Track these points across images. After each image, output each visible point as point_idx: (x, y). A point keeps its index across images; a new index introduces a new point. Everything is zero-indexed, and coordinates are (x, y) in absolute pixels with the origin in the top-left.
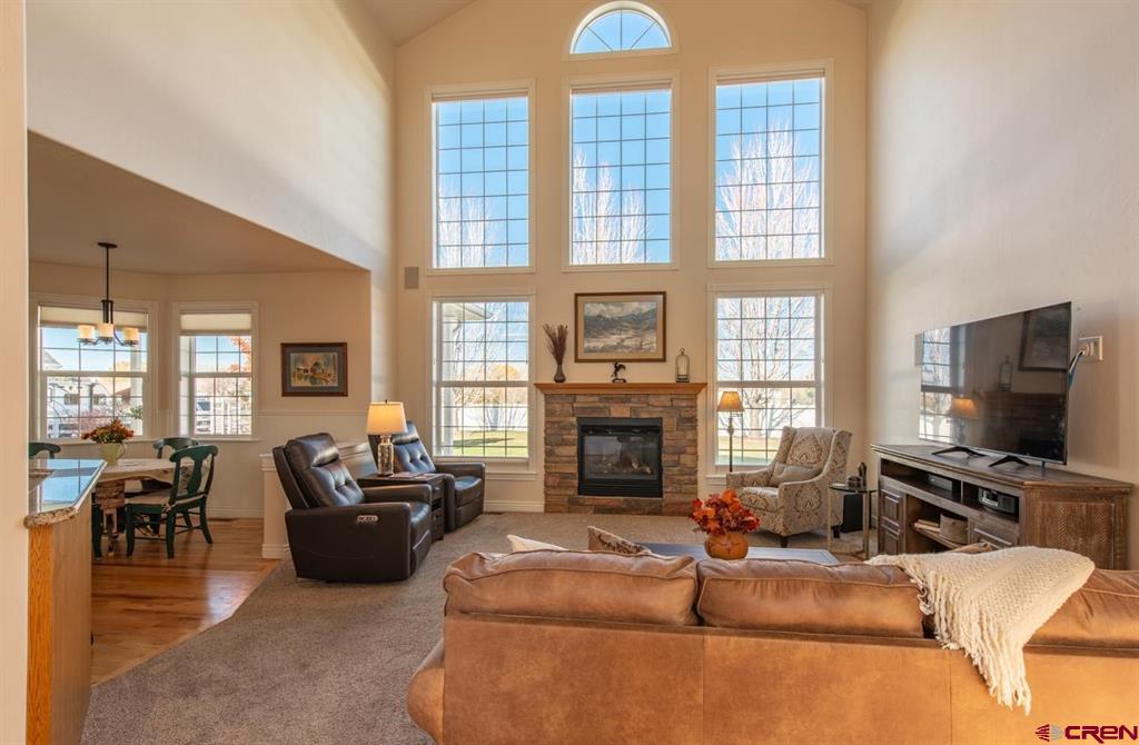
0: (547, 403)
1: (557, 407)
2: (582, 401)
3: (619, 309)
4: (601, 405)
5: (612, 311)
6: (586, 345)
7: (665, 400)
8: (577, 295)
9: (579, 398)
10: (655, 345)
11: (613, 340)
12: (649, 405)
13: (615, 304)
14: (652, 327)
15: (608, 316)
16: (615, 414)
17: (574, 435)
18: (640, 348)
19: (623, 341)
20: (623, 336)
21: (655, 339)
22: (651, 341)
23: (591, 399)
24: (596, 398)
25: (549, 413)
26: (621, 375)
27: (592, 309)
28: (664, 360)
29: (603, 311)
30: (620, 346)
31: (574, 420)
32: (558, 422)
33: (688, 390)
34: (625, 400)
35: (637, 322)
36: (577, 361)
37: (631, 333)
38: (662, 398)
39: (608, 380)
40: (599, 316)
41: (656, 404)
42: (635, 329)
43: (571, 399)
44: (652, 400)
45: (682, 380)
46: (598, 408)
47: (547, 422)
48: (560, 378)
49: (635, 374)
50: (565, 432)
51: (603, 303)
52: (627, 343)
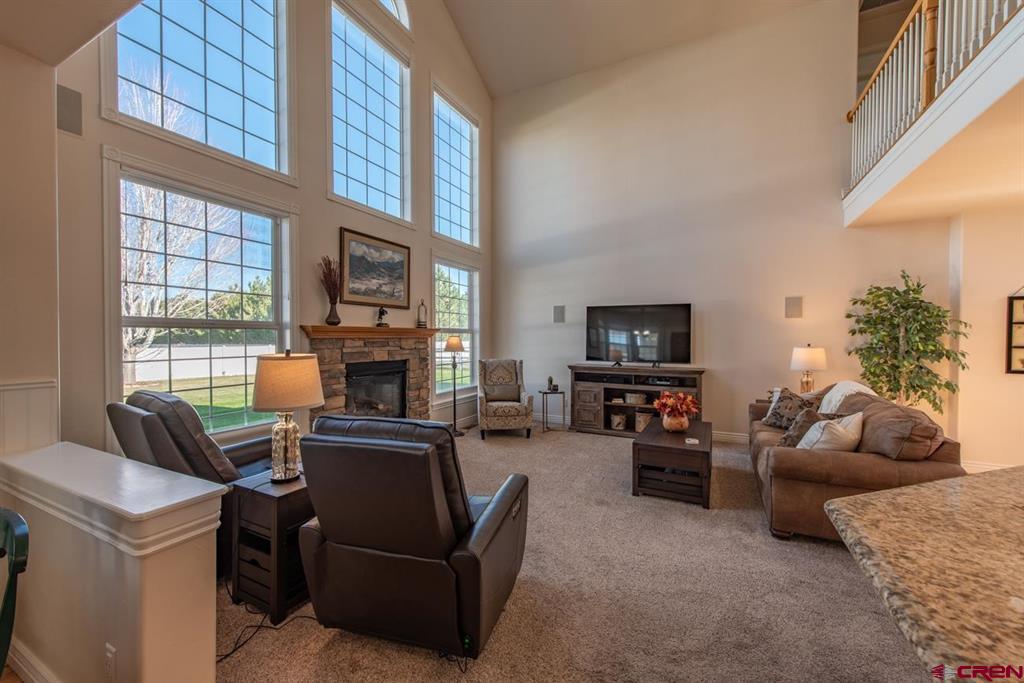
1: (328, 353)
2: (352, 346)
3: (377, 255)
4: (366, 349)
5: (373, 254)
6: (351, 286)
7: (411, 343)
8: (342, 230)
9: (348, 343)
10: (402, 294)
11: (374, 284)
12: (401, 349)
13: (378, 249)
14: (400, 277)
15: (369, 259)
16: (378, 359)
17: (343, 384)
18: (392, 295)
19: (381, 286)
20: (381, 282)
21: (402, 288)
22: (400, 289)
23: (358, 343)
24: (361, 343)
27: (357, 248)
28: (408, 307)
29: (365, 253)
30: (379, 291)
31: (342, 366)
32: (329, 371)
34: (385, 344)
35: (391, 270)
37: (387, 280)
38: (409, 341)
40: (363, 258)
41: (406, 347)
42: (390, 276)
43: (340, 345)
44: (404, 344)
45: (421, 326)
46: (364, 352)
48: (333, 320)
51: (368, 246)
52: (384, 288)
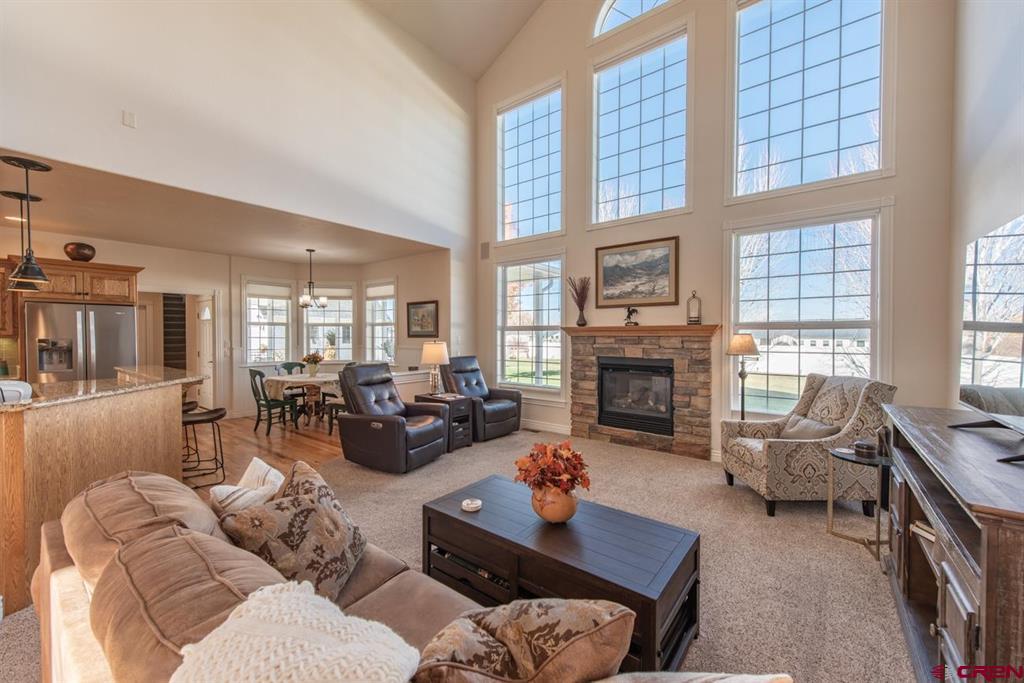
0: (573, 344)
1: (581, 347)
2: (601, 342)
3: (633, 258)
4: (617, 346)
5: (628, 260)
6: (605, 293)
7: (676, 342)
8: (597, 249)
9: (598, 340)
10: (667, 289)
11: (628, 286)
12: (660, 347)
13: (632, 253)
14: (665, 272)
15: (624, 265)
16: (628, 354)
17: (594, 372)
18: (652, 293)
19: (637, 287)
20: (637, 283)
21: (667, 283)
22: (664, 285)
23: (608, 341)
24: (613, 340)
25: (575, 352)
26: (634, 318)
27: (610, 260)
28: (676, 303)
29: (619, 261)
30: (634, 292)
31: (594, 358)
32: (581, 360)
33: (700, 332)
34: (639, 341)
35: (650, 269)
36: (598, 307)
37: (644, 279)
38: (673, 340)
39: (622, 324)
40: (616, 266)
41: (667, 346)
42: (649, 275)
43: (592, 341)
44: (663, 342)
45: (695, 322)
46: (616, 349)
47: (573, 360)
48: (582, 323)
49: (648, 317)
50: (587, 369)
51: (620, 254)
52: (641, 288)
